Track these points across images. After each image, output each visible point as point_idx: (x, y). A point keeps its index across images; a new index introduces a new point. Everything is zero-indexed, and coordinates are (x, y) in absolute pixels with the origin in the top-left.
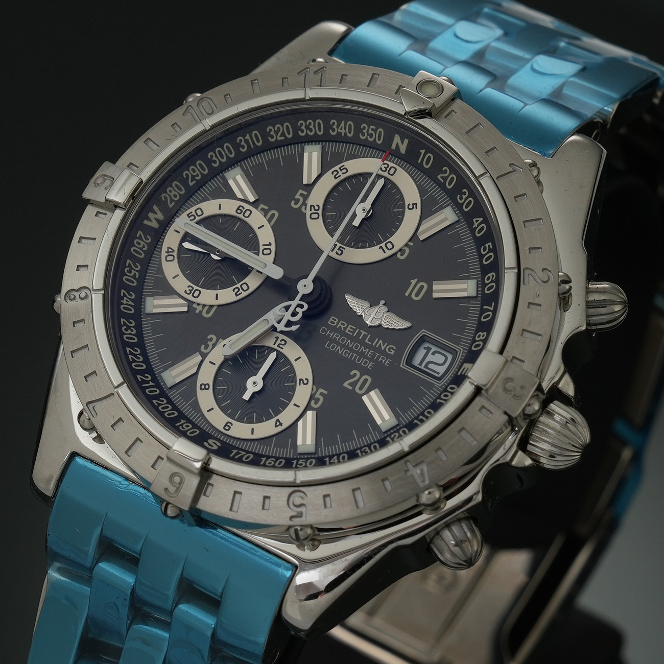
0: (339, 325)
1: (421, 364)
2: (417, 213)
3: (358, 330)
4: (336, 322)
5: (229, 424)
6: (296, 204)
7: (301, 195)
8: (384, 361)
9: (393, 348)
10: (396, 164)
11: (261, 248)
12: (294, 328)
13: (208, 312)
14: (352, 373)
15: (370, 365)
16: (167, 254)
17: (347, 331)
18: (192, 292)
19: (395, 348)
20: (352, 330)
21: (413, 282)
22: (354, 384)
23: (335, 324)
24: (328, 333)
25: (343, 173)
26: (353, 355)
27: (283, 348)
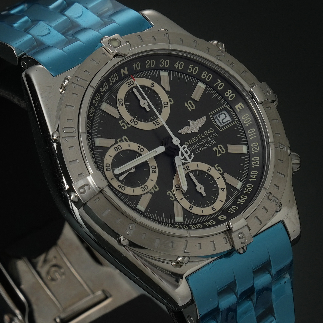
0: (190, 142)
1: (221, 124)
2: (156, 85)
3: (196, 137)
4: (188, 143)
5: (213, 208)
6: (125, 127)
7: (122, 123)
8: (215, 135)
9: (212, 129)
10: (129, 79)
11: (139, 151)
12: (193, 156)
13: (156, 188)
14: (214, 150)
15: (214, 142)
16: (121, 189)
17: (194, 141)
18: (144, 189)
19: (212, 128)
20: (195, 139)
21: (186, 104)
22: (219, 152)
23: (189, 144)
24: (191, 149)
25: (122, 101)
26: (206, 145)
27: (190, 169)
